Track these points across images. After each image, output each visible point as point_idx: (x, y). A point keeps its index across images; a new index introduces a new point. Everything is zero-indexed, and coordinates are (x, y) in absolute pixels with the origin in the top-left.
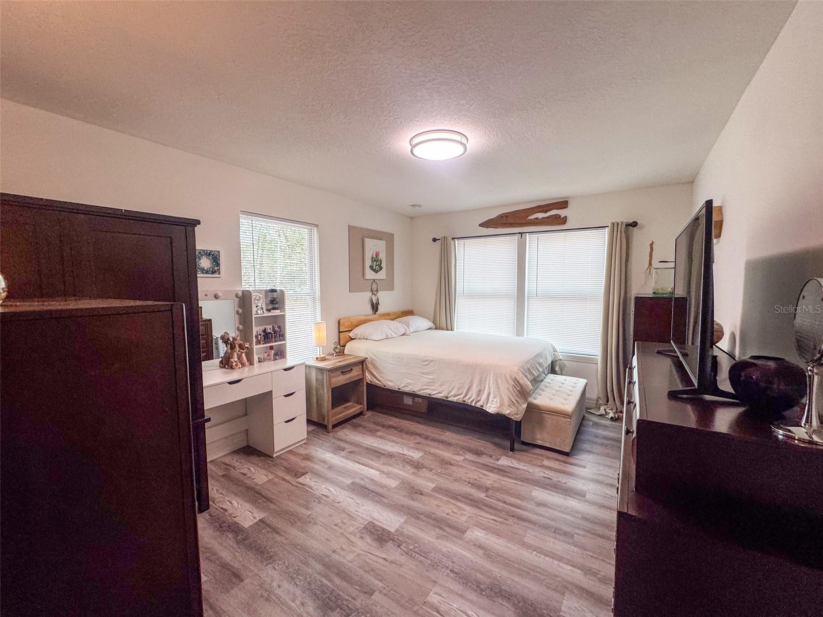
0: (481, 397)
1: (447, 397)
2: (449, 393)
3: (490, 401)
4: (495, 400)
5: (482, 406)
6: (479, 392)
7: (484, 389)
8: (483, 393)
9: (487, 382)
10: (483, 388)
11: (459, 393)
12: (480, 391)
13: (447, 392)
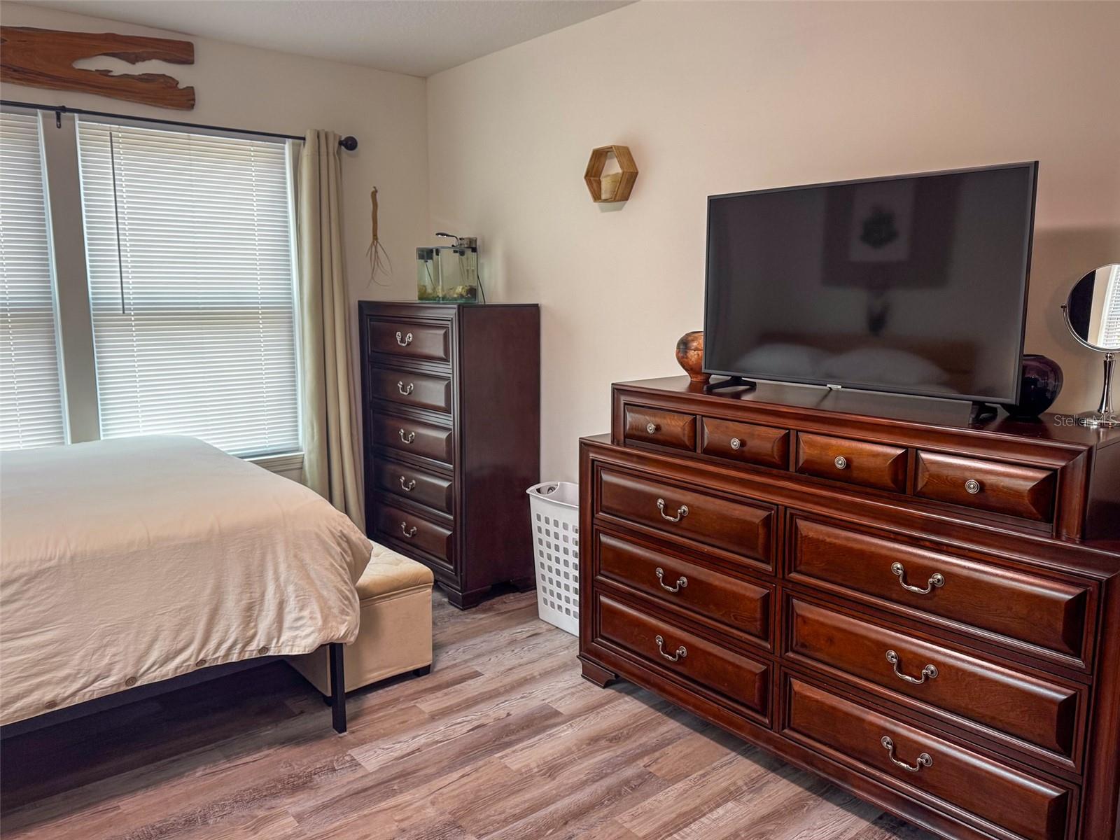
0: (256, 626)
1: (133, 679)
2: (140, 659)
3: (287, 624)
4: (306, 613)
5: (265, 649)
6: (250, 613)
7: (263, 595)
8: (260, 611)
9: (270, 575)
10: (257, 595)
11: (180, 645)
12: (249, 608)
13: (132, 660)
